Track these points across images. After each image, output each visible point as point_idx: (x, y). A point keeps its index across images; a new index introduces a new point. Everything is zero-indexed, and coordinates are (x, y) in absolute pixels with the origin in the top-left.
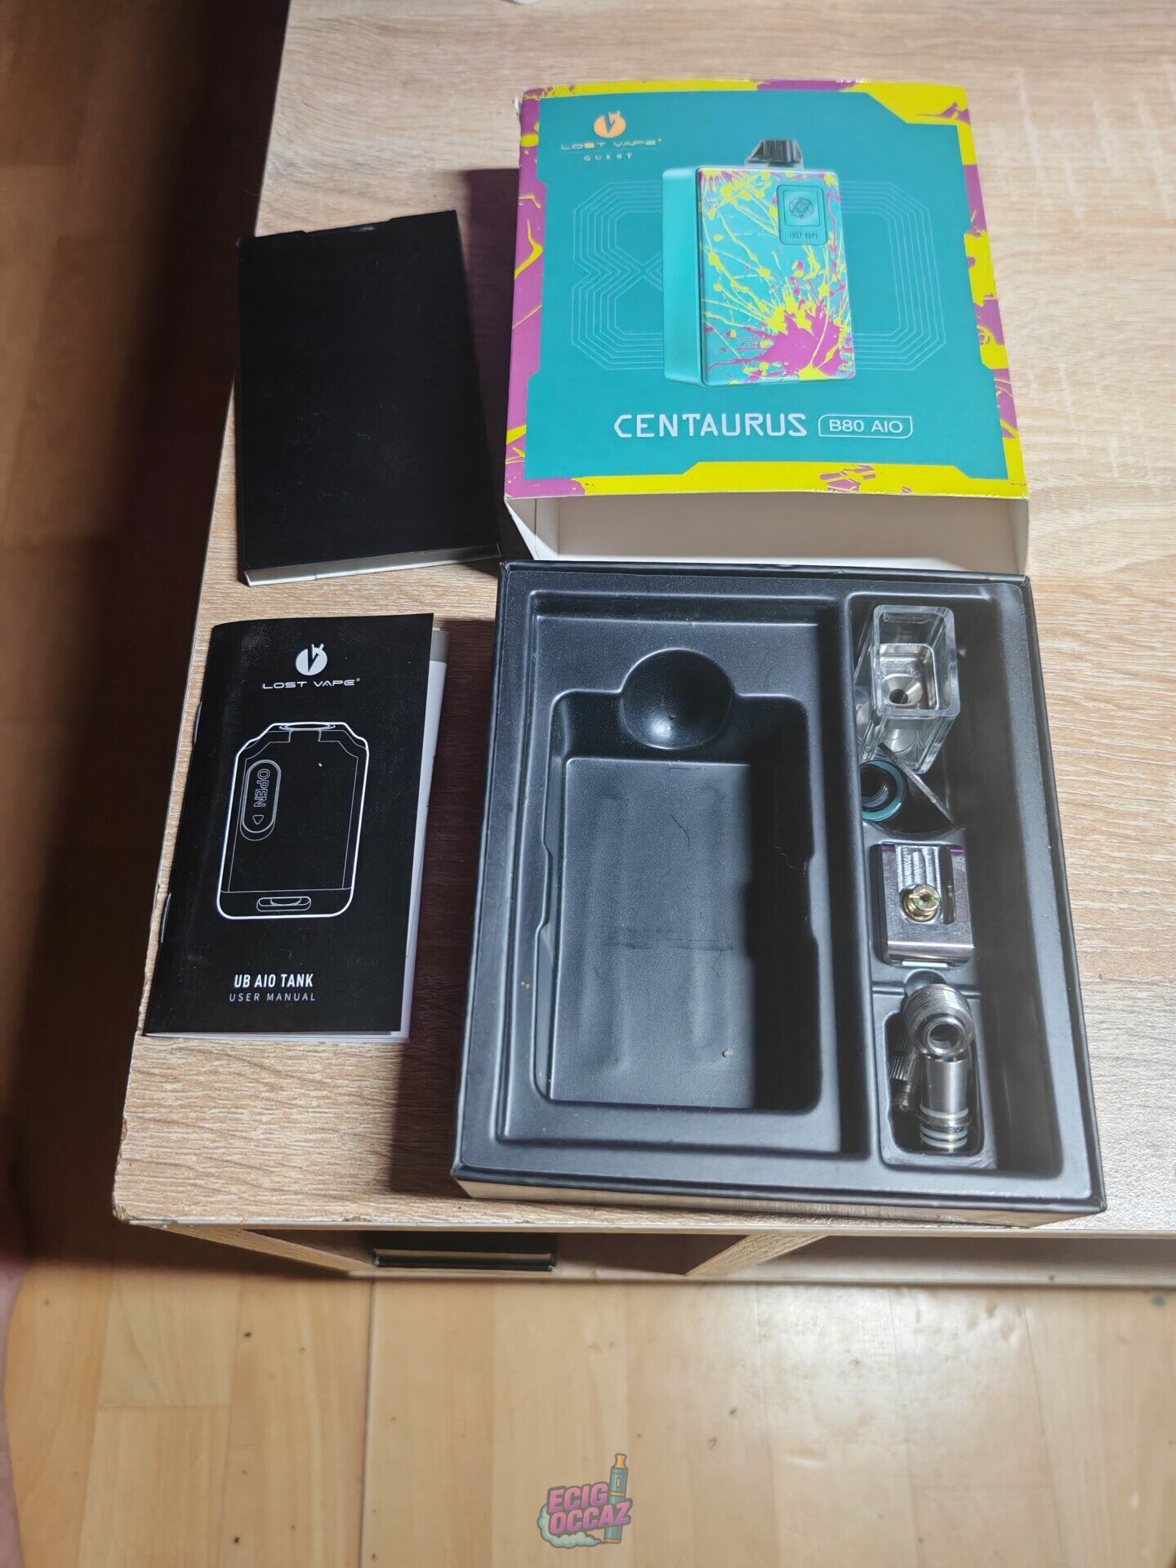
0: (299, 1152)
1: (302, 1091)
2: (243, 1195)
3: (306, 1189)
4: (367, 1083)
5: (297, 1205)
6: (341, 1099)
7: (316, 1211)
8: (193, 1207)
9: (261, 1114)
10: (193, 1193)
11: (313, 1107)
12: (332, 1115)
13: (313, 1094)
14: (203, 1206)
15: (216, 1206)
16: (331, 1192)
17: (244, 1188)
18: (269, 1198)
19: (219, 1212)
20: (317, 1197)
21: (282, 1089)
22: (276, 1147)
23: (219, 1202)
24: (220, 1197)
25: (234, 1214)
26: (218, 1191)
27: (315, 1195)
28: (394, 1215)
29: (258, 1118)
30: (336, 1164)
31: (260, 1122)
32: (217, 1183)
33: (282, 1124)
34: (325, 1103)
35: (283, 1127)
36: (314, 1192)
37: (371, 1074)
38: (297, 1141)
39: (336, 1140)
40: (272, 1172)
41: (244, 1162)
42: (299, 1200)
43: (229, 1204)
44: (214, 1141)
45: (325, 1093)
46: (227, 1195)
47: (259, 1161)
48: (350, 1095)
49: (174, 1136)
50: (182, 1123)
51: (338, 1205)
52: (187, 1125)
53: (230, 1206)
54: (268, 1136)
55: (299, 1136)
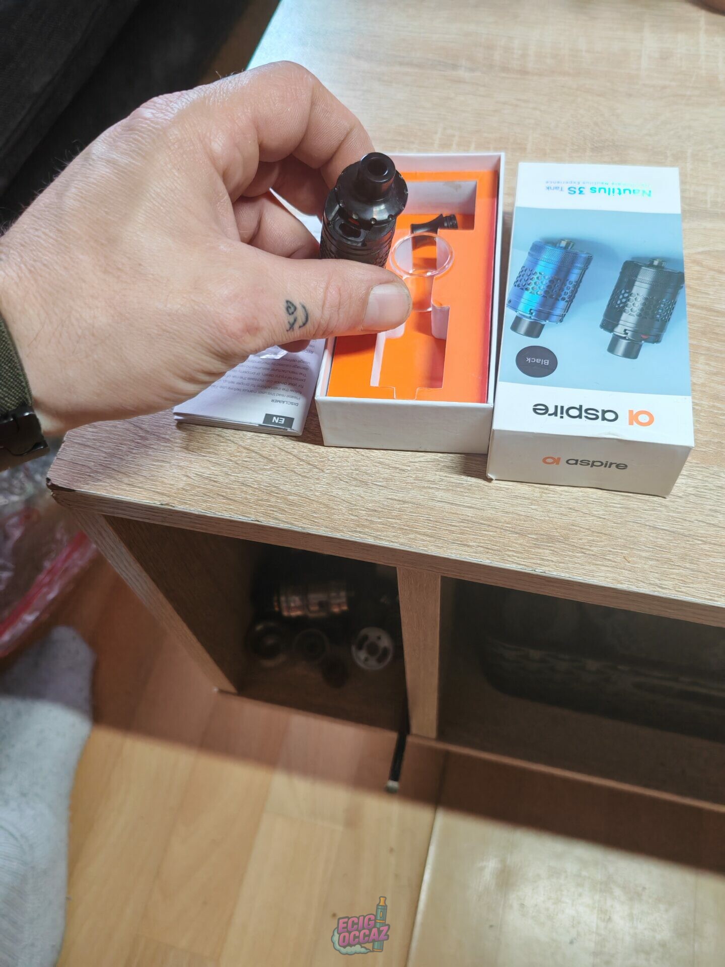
2: (112, 484)
3: (146, 487)
5: (139, 494)
7: (147, 498)
9: (133, 449)
10: (88, 479)
14: (91, 486)
15: (97, 487)
16: (158, 490)
17: (113, 481)
18: (125, 488)
19: (99, 490)
20: (149, 491)
21: (147, 439)
22: (136, 465)
23: (100, 486)
24: (101, 483)
25: (105, 492)
26: (100, 480)
28: (187, 506)
29: (131, 450)
30: (165, 478)
31: (131, 452)
32: (101, 477)
33: (142, 455)
34: (168, 449)
35: (142, 457)
36: (149, 489)
38: (148, 465)
39: (168, 467)
40: (130, 476)
41: (118, 469)
42: (140, 491)
43: (104, 487)
44: (106, 458)
45: (169, 445)
46: (105, 483)
47: (125, 470)
48: (182, 448)
49: (85, 452)
50: (92, 447)
51: (159, 497)
52: (95, 448)
54: (133, 459)
55: (149, 462)
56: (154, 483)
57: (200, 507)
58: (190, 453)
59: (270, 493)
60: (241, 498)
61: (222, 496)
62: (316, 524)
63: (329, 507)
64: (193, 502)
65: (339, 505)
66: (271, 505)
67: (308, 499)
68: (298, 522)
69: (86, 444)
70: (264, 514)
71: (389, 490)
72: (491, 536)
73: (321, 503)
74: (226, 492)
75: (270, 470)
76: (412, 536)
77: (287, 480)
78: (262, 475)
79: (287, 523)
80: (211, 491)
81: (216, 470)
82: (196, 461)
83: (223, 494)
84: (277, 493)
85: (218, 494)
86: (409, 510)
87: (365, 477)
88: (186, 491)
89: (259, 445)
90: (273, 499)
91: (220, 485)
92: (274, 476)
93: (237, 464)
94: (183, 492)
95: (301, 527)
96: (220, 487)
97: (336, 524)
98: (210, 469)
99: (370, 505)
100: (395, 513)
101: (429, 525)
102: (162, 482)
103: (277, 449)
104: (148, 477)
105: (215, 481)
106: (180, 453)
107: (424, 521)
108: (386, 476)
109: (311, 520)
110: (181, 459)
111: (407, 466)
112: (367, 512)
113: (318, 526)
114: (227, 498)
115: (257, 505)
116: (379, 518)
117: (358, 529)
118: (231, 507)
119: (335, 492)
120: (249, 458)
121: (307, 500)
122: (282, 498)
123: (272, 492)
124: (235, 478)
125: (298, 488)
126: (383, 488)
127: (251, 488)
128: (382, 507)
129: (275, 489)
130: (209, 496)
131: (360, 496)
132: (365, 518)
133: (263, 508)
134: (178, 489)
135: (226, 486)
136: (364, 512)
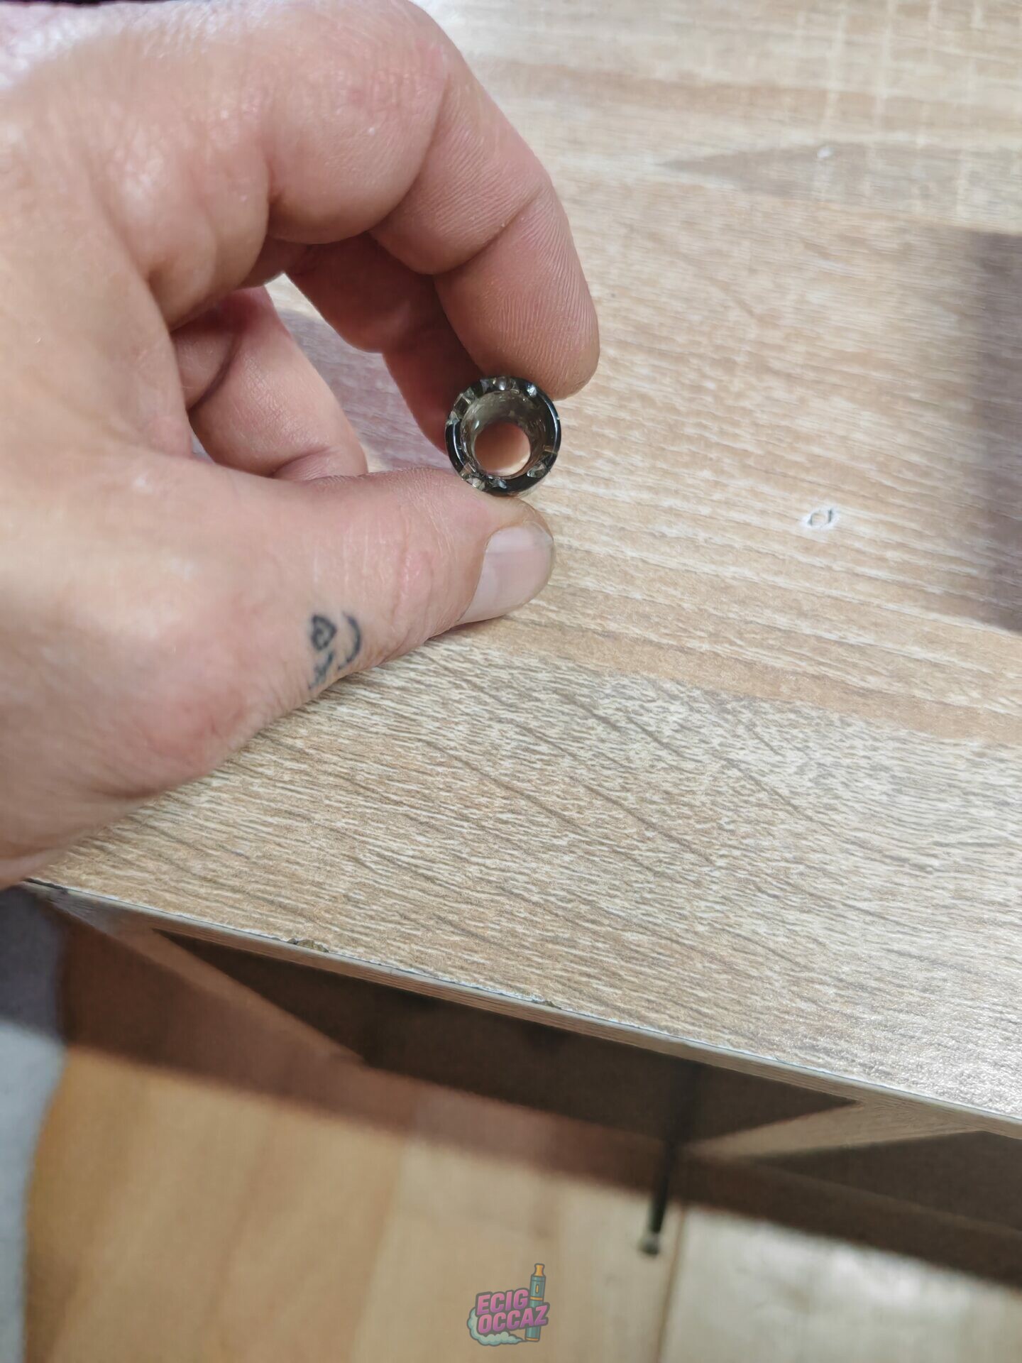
0: (251, 837)
1: (274, 758)
2: (162, 877)
3: (249, 888)
4: (364, 765)
5: (232, 907)
6: (323, 779)
7: (256, 920)
8: (92, 877)
10: (98, 859)
11: (284, 782)
12: (305, 797)
13: (288, 764)
14: (106, 879)
16: (281, 900)
17: (165, 867)
18: (196, 888)
19: (125, 892)
20: (261, 902)
22: (221, 823)
23: (129, 878)
24: (131, 872)
25: (145, 899)
26: (129, 864)
27: (258, 898)
28: (361, 950)
30: (298, 863)
32: (132, 852)
33: (237, 795)
34: (302, 780)
35: (236, 799)
36: (259, 894)
37: (372, 755)
38: (251, 821)
39: (305, 831)
40: (208, 855)
41: (175, 834)
42: (236, 900)
43: (142, 885)
45: (303, 767)
46: (142, 871)
47: (193, 836)
48: (336, 776)
51: (286, 920)
53: (143, 888)
54: (213, 806)
55: (255, 815)
56: (271, 877)
57: (395, 954)
58: (359, 794)
59: (573, 921)
60: (501, 931)
61: (450, 923)
62: (706, 1020)
63: (738, 973)
64: (375, 938)
65: (762, 964)
66: (581, 958)
67: (677, 942)
68: (657, 1012)
70: (564, 985)
71: (890, 927)
73: (713, 958)
74: (458, 912)
75: (570, 849)
77: (617, 883)
78: (550, 863)
79: (630, 1014)
80: (419, 907)
81: (429, 844)
82: (375, 818)
83: (451, 917)
84: (593, 922)
85: (439, 918)
86: (948, 988)
87: (823, 885)
88: (356, 903)
89: (534, 776)
90: (585, 941)
91: (442, 891)
92: (582, 869)
93: (483, 828)
94: (350, 907)
95: (667, 1028)
96: (443, 897)
97: (761, 1024)
98: (413, 841)
99: (846, 969)
100: (914, 996)
102: (293, 877)
103: (582, 790)
104: (254, 860)
105: (428, 878)
106: (333, 793)
108: (877, 882)
109: (691, 1009)
110: (339, 809)
111: (928, 855)
112: (837, 988)
113: (711, 1027)
114: (463, 930)
115: (542, 955)
116: (874, 1010)
117: (823, 1042)
118: (476, 958)
119: (748, 925)
120: (513, 812)
121: (675, 946)
122: (605, 937)
123: (580, 916)
124: (481, 871)
125: (650, 909)
126: (875, 919)
127: (524, 904)
128: (878, 975)
129: (588, 907)
130: (414, 920)
131: (815, 941)
132: (836, 1007)
133: (559, 966)
134: (334, 899)
135: (460, 894)
136: (832, 991)
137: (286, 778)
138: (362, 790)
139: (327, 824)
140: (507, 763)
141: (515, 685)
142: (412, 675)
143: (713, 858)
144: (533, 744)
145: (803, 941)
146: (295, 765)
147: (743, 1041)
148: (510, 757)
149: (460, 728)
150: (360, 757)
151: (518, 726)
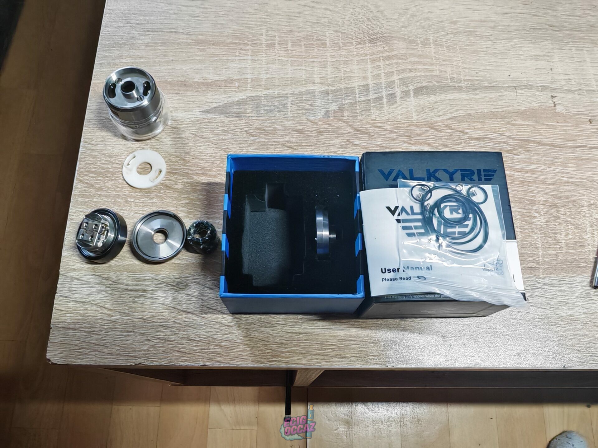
0: (119, 340)
2: (96, 356)
3: (121, 353)
4: (145, 314)
5: (117, 359)
7: (125, 361)
8: (77, 359)
10: (77, 355)
12: (131, 326)
14: (81, 359)
15: (86, 359)
16: (130, 354)
18: (106, 356)
19: (88, 361)
20: (125, 356)
21: (112, 316)
22: (109, 338)
24: (88, 356)
26: (87, 354)
30: (133, 344)
32: (87, 351)
33: (112, 329)
36: (124, 354)
37: (147, 310)
38: (118, 336)
40: (108, 347)
41: (97, 343)
42: (118, 357)
44: (86, 336)
46: (91, 355)
47: (103, 343)
48: (138, 318)
49: (70, 334)
51: (133, 359)
52: (75, 330)
53: (91, 359)
54: (107, 333)
55: (119, 334)
56: (126, 349)
57: (164, 362)
58: (146, 322)
59: (208, 343)
60: (190, 350)
61: (176, 351)
64: (157, 359)
65: (257, 343)
66: (212, 352)
68: (233, 361)
69: (68, 327)
70: (208, 360)
71: (288, 327)
72: (357, 347)
73: (245, 344)
74: (178, 347)
75: (205, 325)
76: (309, 357)
77: (218, 331)
78: (200, 329)
79: (225, 363)
80: (168, 348)
81: (167, 332)
82: (151, 327)
83: (176, 349)
84: (213, 342)
85: (173, 350)
86: (303, 339)
87: (270, 320)
88: (151, 351)
89: (192, 307)
90: (212, 347)
91: (173, 343)
92: (209, 329)
93: (181, 324)
94: (149, 353)
95: (236, 364)
97: (259, 358)
98: (163, 332)
99: (278, 340)
100: (295, 343)
101: (319, 347)
102: (132, 348)
103: (206, 308)
104: (121, 346)
105: (168, 341)
106: (138, 323)
107: (314, 345)
109: (241, 358)
110: (141, 327)
112: (276, 345)
114: (180, 352)
115: (202, 354)
116: (286, 348)
117: (274, 359)
118: (185, 358)
119: (253, 334)
120: (188, 318)
121: (235, 343)
122: (217, 345)
123: (210, 341)
124: (182, 336)
125: (227, 335)
126: (284, 326)
127: (195, 341)
128: (286, 340)
129: (211, 339)
130: (167, 352)
131: (270, 334)
132: (277, 350)
133: (206, 355)
134: (145, 351)
135: (178, 343)
136: (275, 346)
137: (125, 322)
138: (146, 321)
139: (139, 332)
140: (184, 305)
141: (183, 283)
142: (154, 286)
143: (242, 319)
144: (192, 298)
145: (266, 335)
146: (127, 318)
147: (254, 363)
148: (185, 303)
149: (170, 298)
150: (143, 312)
151: (186, 294)
